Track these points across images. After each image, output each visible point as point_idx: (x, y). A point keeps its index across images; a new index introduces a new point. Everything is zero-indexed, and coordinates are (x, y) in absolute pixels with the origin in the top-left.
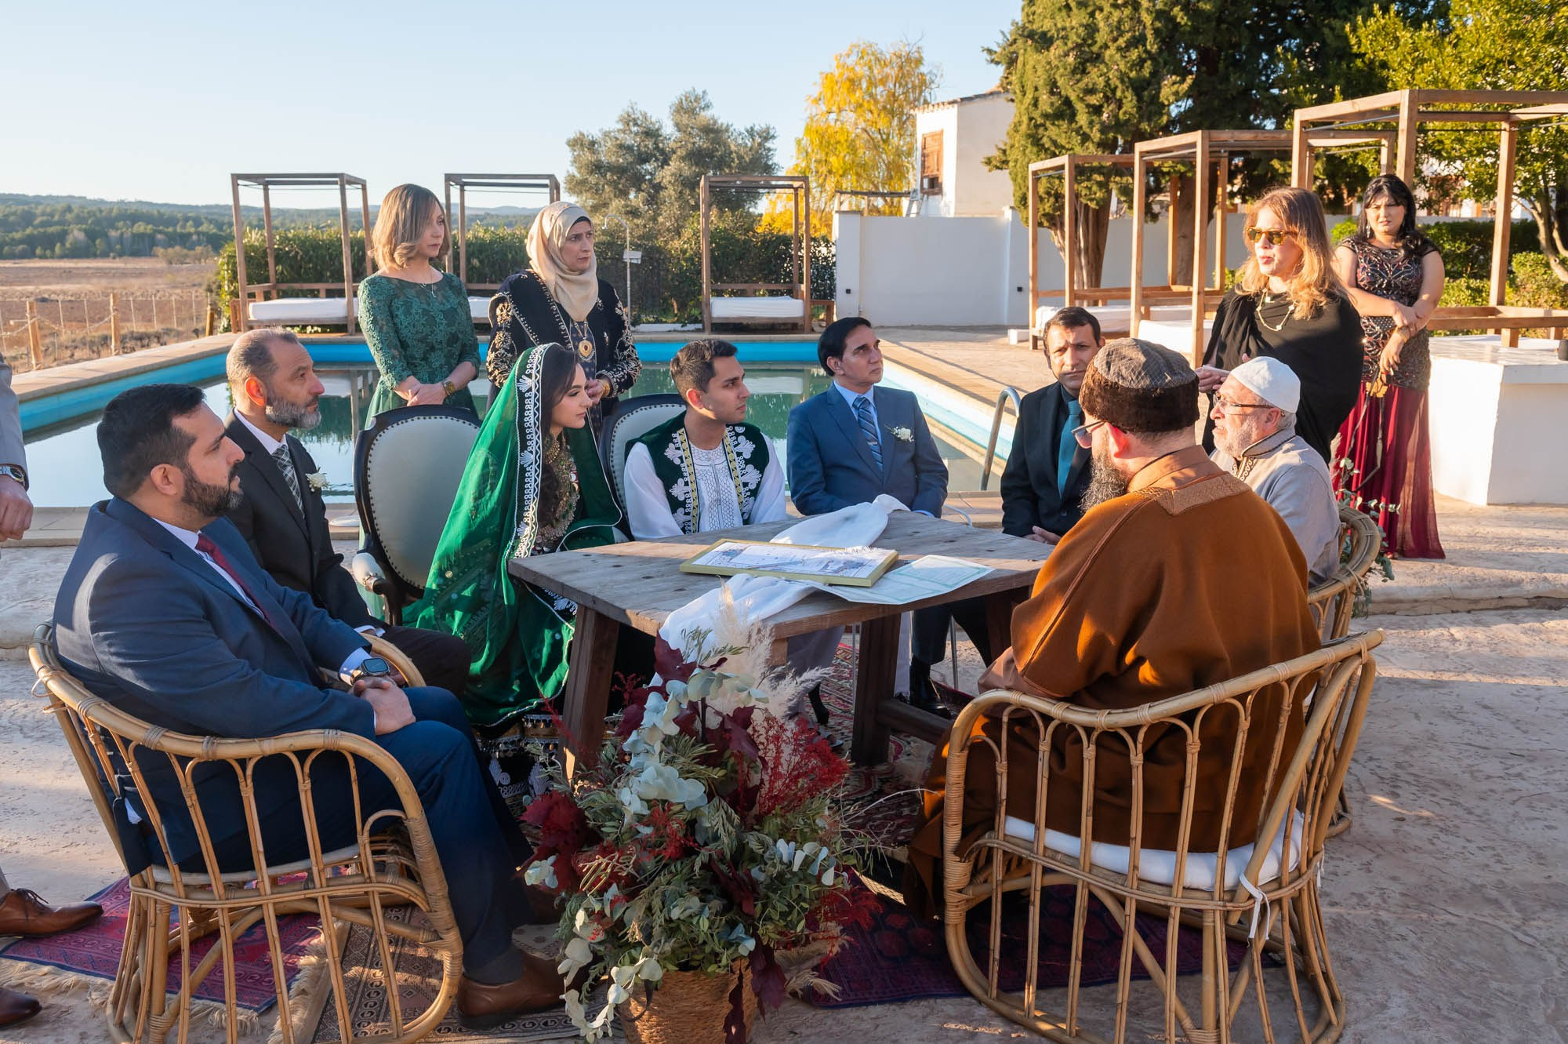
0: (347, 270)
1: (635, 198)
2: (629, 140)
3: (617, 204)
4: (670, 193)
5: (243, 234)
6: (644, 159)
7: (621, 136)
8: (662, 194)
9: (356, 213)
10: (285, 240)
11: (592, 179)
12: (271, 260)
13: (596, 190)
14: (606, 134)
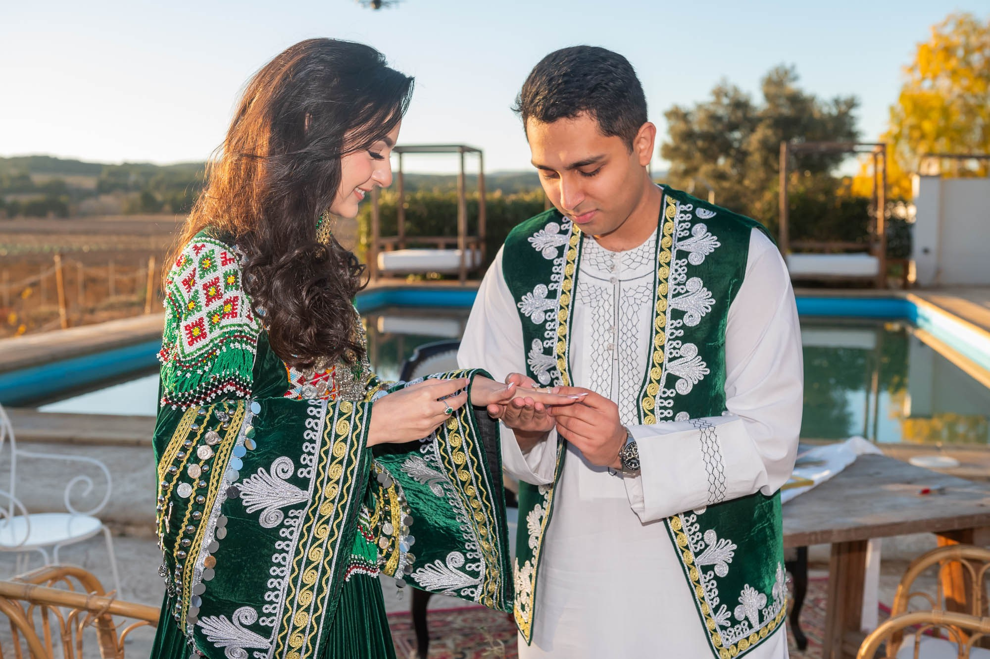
0: (462, 226)
1: (722, 162)
2: (721, 112)
3: (706, 168)
4: (756, 158)
5: (379, 196)
6: (733, 127)
7: (712, 108)
8: (750, 159)
9: (472, 177)
10: (414, 201)
11: (684, 147)
12: (401, 218)
13: (687, 157)
14: (700, 107)
